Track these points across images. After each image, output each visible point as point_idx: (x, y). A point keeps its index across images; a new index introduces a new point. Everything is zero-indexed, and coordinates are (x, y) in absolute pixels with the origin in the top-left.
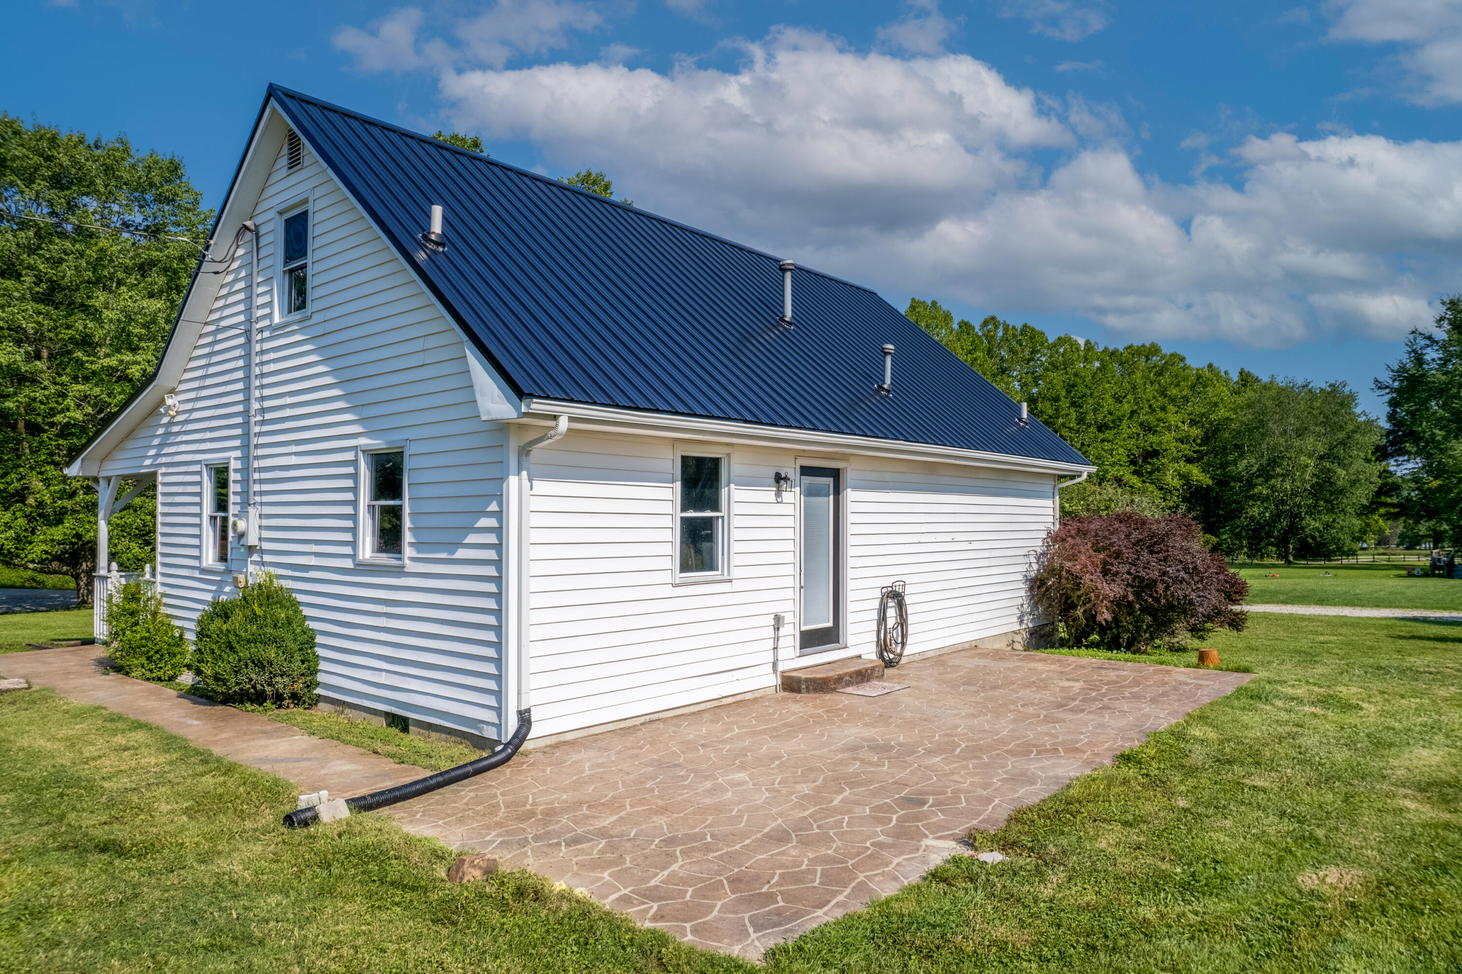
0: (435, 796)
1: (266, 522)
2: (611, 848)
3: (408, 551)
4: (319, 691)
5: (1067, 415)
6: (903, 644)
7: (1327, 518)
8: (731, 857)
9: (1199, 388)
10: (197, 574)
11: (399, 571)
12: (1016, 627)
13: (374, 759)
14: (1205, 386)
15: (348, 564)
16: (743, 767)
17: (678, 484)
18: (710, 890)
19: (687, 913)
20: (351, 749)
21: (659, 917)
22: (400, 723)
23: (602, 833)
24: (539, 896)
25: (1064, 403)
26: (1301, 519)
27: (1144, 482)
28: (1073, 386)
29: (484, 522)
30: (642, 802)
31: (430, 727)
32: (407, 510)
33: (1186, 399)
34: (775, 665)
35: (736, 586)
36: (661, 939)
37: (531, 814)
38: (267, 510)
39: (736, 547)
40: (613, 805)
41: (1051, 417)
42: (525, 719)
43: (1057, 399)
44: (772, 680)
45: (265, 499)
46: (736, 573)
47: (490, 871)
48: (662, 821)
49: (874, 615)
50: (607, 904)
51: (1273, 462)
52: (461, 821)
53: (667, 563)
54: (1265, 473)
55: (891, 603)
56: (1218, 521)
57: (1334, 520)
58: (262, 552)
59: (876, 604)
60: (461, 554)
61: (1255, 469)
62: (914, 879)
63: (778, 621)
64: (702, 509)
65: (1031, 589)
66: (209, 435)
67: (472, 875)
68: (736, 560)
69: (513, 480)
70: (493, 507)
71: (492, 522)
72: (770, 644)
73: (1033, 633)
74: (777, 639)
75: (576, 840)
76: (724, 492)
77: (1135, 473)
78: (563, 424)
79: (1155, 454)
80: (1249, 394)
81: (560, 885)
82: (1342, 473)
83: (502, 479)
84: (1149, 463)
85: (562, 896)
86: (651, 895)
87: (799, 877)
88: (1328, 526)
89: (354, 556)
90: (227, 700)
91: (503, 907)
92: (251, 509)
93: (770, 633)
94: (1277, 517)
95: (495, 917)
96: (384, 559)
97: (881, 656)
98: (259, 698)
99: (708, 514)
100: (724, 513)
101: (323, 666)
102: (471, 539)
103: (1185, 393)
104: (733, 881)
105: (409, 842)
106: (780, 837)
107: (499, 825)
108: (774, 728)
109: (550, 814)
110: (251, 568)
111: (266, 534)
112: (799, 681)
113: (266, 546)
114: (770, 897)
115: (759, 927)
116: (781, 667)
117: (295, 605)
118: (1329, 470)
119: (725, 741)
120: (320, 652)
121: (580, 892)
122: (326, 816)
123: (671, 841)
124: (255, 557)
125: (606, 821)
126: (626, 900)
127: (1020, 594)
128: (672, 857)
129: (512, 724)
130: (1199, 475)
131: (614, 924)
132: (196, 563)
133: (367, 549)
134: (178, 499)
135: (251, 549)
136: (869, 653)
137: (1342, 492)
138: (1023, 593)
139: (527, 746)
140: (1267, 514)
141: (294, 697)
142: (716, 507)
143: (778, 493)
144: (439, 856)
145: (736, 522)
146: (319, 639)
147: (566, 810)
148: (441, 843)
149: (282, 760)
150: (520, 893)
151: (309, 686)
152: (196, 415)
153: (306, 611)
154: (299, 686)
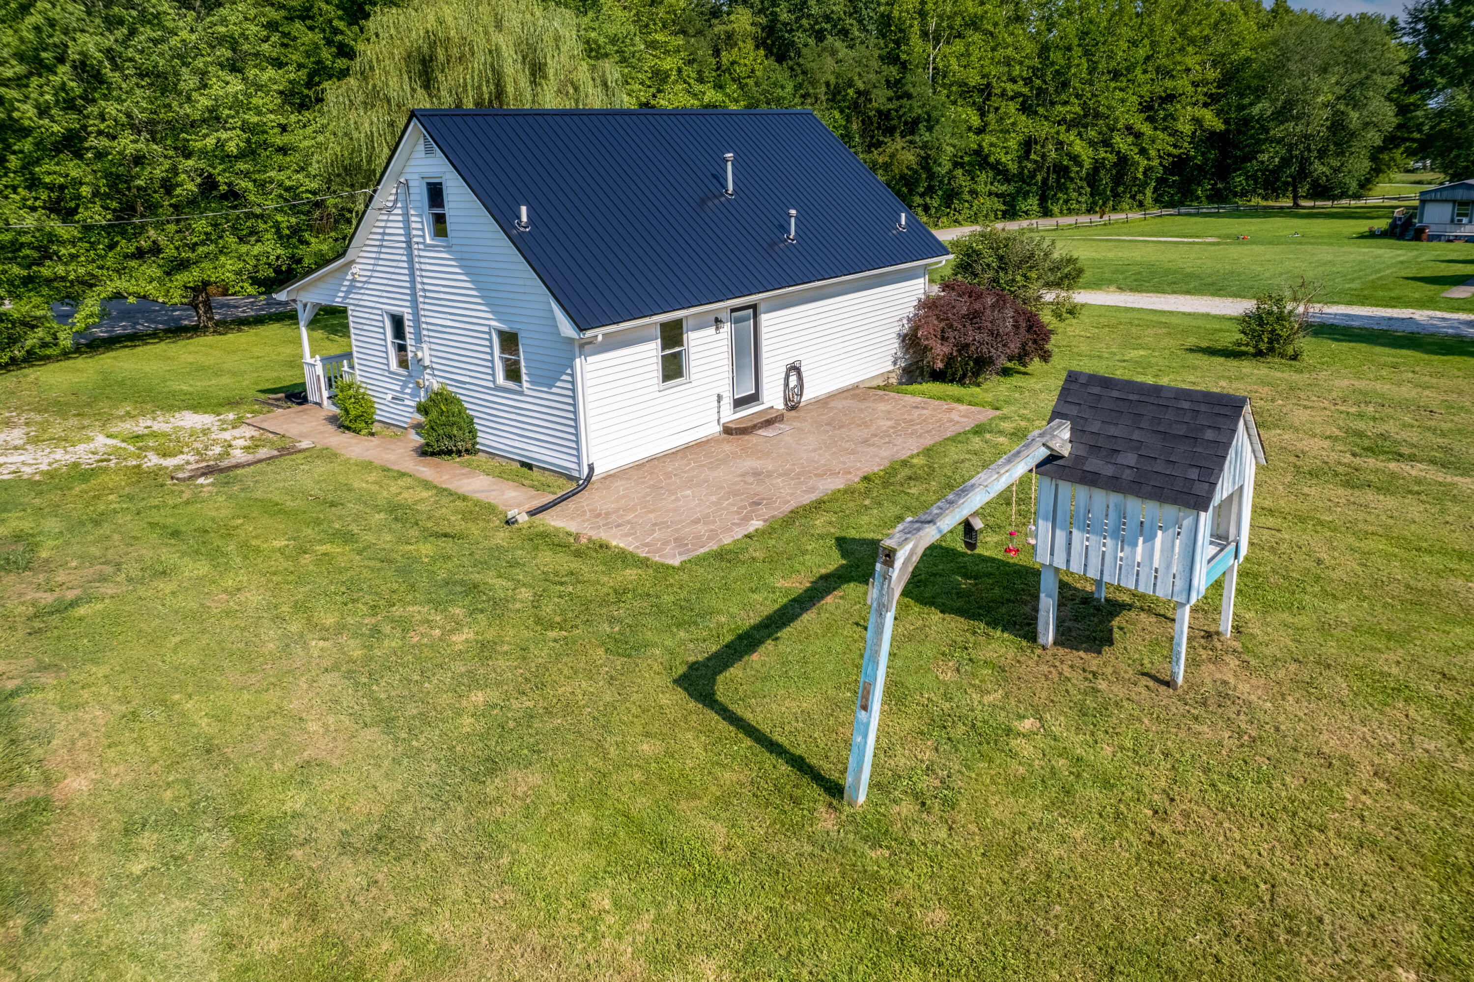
0: (558, 508)
1: (433, 353)
2: (632, 528)
3: (525, 385)
4: (478, 447)
5: (1078, 65)
6: (801, 395)
7: (1336, 163)
8: (676, 530)
9: (1223, 26)
10: (387, 374)
11: (521, 393)
12: (891, 368)
13: (524, 489)
14: (1230, 23)
15: (491, 385)
16: (690, 488)
17: (659, 340)
18: (666, 543)
19: (657, 551)
20: (511, 483)
21: (648, 552)
22: (530, 467)
23: (628, 522)
24: (607, 547)
25: (1077, 52)
26: (1311, 164)
27: (1156, 129)
28: (1087, 34)
29: (564, 377)
30: (644, 507)
31: (544, 469)
32: (523, 364)
33: (1207, 39)
34: (719, 421)
35: (694, 384)
36: (648, 559)
37: (599, 515)
38: (434, 347)
39: (692, 364)
40: (633, 509)
41: (1062, 67)
42: (591, 468)
43: (1069, 49)
44: (717, 429)
45: (432, 340)
46: (693, 377)
47: (590, 540)
48: (652, 516)
49: (782, 382)
50: (631, 549)
51: (1289, 104)
52: (572, 518)
53: (655, 381)
54: (1282, 114)
55: (793, 373)
56: (1235, 163)
57: (1342, 165)
58: (433, 369)
59: (783, 375)
60: (554, 390)
61: (1269, 113)
62: (740, 536)
63: (719, 398)
64: (673, 347)
65: (903, 341)
66: (385, 294)
67: (584, 541)
68: (693, 370)
69: (578, 361)
70: (569, 371)
71: (569, 378)
72: (716, 410)
73: (905, 370)
74: (719, 407)
75: (618, 526)
76: (685, 336)
77: (1148, 119)
78: (600, 338)
79: (1170, 98)
80: (1276, 31)
81: (614, 543)
82: (1354, 115)
83: (573, 359)
84: (1164, 109)
85: (615, 547)
86: (646, 545)
87: (698, 537)
88: (1336, 170)
89: (494, 382)
90: (433, 454)
91: (596, 551)
92: (424, 345)
93: (716, 404)
94: (1286, 162)
95: (594, 554)
96: (511, 385)
97: (786, 404)
98: (449, 452)
99: (677, 349)
100: (686, 347)
101: (479, 434)
102: (559, 384)
103: (1205, 33)
104: (676, 540)
105: (557, 529)
106: (697, 521)
107: (588, 520)
108: (711, 463)
109: (608, 514)
110: (427, 377)
111: (434, 359)
112: (731, 429)
113: (435, 366)
114: (687, 545)
115: (680, 554)
116: (722, 421)
117: (459, 401)
118: (1342, 113)
119: (685, 472)
120: (477, 427)
121: (622, 545)
122: (520, 520)
123: (655, 525)
124: (428, 371)
125: (630, 517)
126: (637, 547)
127: (894, 346)
128: (654, 531)
129: (586, 471)
130: (1211, 120)
131: (633, 555)
132: (386, 367)
133: (501, 379)
134: (366, 327)
135: (425, 368)
136: (780, 405)
137: (1353, 135)
138: (897, 345)
139: (594, 478)
140: (1277, 160)
141: (467, 451)
142: (681, 344)
143: (717, 329)
144: (569, 534)
145: (692, 350)
146: (475, 420)
147: (614, 512)
148: (568, 530)
149: (482, 491)
150: (601, 546)
151: (473, 445)
152: (372, 280)
153: (466, 405)
154: (469, 446)
